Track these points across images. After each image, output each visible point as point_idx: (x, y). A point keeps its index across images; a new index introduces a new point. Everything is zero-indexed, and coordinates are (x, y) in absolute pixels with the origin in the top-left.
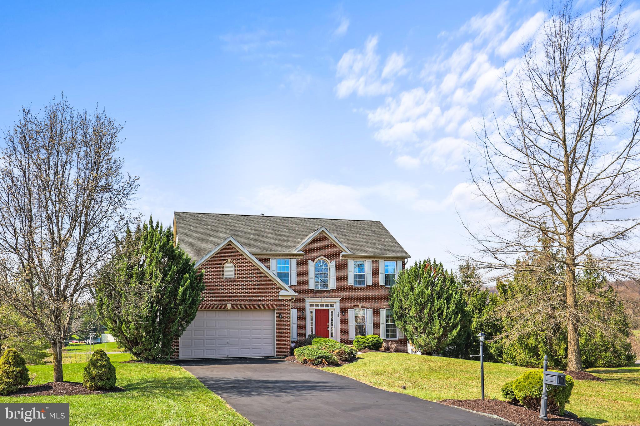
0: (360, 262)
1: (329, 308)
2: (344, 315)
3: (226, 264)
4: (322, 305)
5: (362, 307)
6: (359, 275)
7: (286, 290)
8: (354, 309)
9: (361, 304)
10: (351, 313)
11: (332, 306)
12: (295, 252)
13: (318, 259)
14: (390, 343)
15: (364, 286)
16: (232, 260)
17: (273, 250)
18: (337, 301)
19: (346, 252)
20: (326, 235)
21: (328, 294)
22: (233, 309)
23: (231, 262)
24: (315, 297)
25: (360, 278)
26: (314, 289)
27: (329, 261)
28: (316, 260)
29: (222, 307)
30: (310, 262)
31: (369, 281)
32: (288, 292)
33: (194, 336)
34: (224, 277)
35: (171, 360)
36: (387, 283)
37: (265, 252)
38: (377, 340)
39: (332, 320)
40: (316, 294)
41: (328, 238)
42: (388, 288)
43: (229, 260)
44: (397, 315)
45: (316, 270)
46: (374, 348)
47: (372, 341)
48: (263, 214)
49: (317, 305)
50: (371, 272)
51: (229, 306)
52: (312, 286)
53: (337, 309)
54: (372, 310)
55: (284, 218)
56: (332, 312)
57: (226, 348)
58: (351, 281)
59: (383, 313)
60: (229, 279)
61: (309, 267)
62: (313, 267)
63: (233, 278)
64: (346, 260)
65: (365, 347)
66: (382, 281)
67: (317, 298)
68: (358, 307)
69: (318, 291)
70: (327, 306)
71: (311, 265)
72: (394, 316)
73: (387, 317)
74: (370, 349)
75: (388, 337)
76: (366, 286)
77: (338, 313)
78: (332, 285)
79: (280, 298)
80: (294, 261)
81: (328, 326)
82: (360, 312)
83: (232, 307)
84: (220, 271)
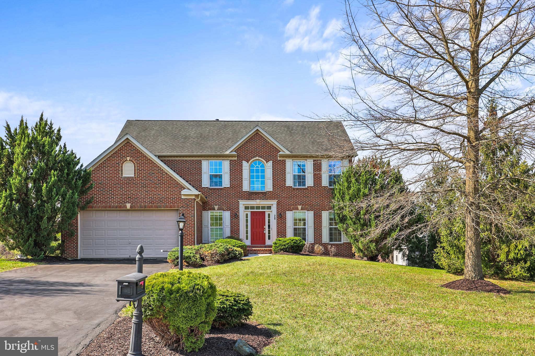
0: (301, 162)
1: (266, 210)
2: (281, 217)
3: (124, 164)
4: (258, 208)
5: (302, 209)
6: (299, 176)
7: (189, 189)
8: (294, 211)
9: (301, 206)
10: (290, 216)
11: (269, 208)
12: (227, 153)
13: (253, 159)
14: (330, 246)
15: (304, 187)
16: (131, 159)
17: (205, 151)
18: (274, 203)
19: (284, 152)
20: (261, 135)
21: (264, 195)
22: (133, 209)
23: (130, 160)
24: (250, 199)
25: (300, 179)
26: (248, 190)
27: (265, 162)
28: (251, 161)
29: (121, 207)
30: (244, 163)
31: (310, 182)
32: (190, 191)
33: (95, 235)
34: (123, 176)
35: (70, 259)
36: (331, 183)
37: (195, 154)
38: (295, 243)
39: (269, 222)
40: (251, 195)
41: (264, 137)
42: (331, 189)
43: (128, 158)
44: (339, 217)
45: (251, 171)
46: (291, 251)
47: (288, 244)
48: (218, 120)
49: (252, 208)
50: (313, 172)
51: (128, 206)
52: (246, 187)
53: (274, 212)
54: (313, 212)
55: (236, 122)
56: (269, 215)
57: (127, 248)
58: (289, 182)
59: (325, 215)
60: (128, 178)
61: (243, 168)
62: (248, 168)
63: (133, 177)
64: (284, 160)
65: (281, 250)
66: (325, 182)
67: (252, 199)
68: (297, 209)
69: (253, 193)
70: (264, 208)
71: (245, 165)
72: (337, 218)
73: (331, 219)
74: (286, 251)
75: (331, 240)
76: (306, 187)
77: (275, 215)
78: (269, 187)
79: (183, 197)
80: (227, 162)
81: (265, 229)
82: (300, 214)
83: (131, 207)
84: (119, 170)
